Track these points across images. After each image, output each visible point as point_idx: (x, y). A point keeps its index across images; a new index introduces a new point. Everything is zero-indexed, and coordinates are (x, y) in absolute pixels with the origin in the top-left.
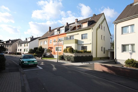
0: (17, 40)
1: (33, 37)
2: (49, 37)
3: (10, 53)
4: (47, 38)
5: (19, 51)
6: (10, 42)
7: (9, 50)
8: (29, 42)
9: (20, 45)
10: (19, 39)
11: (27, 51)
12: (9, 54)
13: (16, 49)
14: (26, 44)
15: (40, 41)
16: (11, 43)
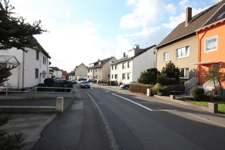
0: (109, 59)
1: (138, 47)
2: (199, 33)
3: (100, 82)
4: (194, 34)
5: (112, 78)
6: (100, 63)
7: (98, 77)
8: (133, 58)
9: (114, 67)
10: (112, 58)
11: (128, 78)
12: (98, 83)
13: (109, 76)
14: (126, 64)
15: (162, 51)
16: (100, 65)
